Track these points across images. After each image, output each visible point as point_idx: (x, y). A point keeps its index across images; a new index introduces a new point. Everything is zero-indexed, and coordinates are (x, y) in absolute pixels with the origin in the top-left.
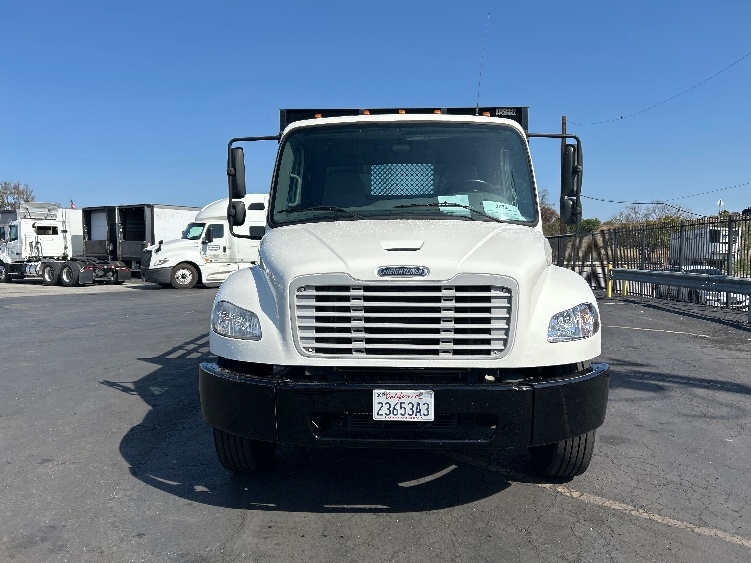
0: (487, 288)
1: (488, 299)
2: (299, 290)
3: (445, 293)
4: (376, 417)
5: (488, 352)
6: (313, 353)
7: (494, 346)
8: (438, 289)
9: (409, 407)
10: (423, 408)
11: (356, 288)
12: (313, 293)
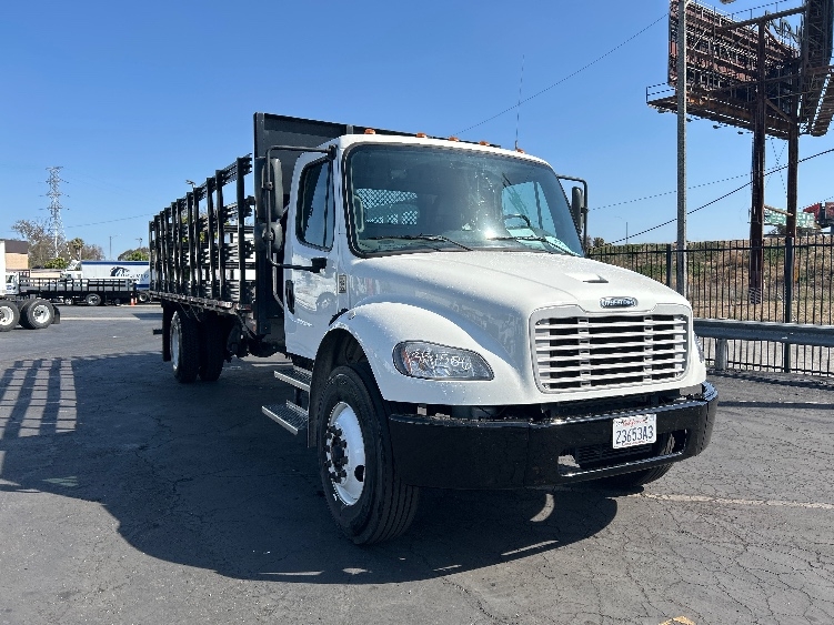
0: (670, 317)
1: (672, 327)
2: (537, 323)
3: (646, 322)
4: (616, 446)
5: (673, 375)
6: (549, 389)
7: (677, 369)
9: (638, 432)
10: (648, 430)
11: (583, 320)
12: (547, 326)
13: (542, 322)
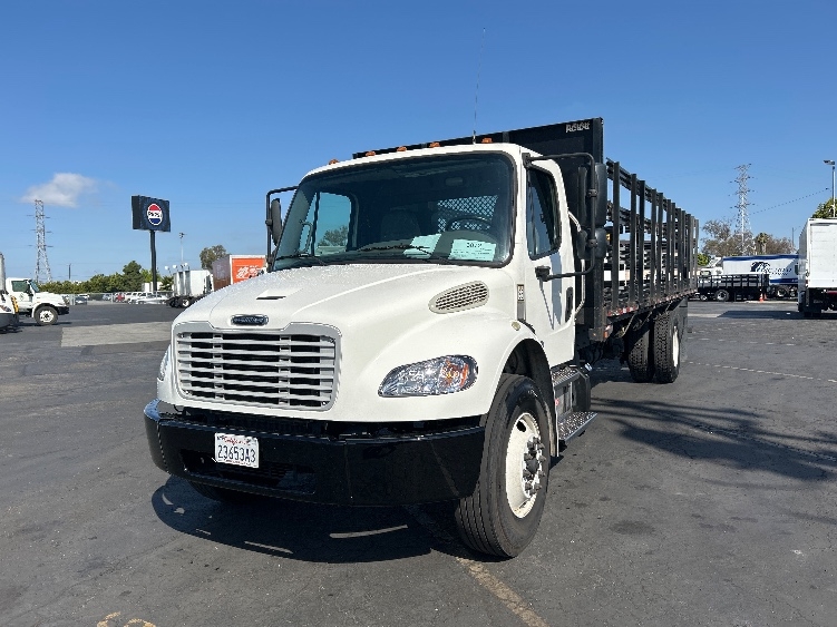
0: (317, 339)
1: (317, 349)
2: (179, 335)
3: (281, 342)
4: (218, 460)
5: (317, 404)
6: (190, 396)
7: (322, 398)
8: (276, 338)
9: (240, 452)
10: (250, 454)
11: (218, 335)
12: (190, 339)
13: (185, 334)
